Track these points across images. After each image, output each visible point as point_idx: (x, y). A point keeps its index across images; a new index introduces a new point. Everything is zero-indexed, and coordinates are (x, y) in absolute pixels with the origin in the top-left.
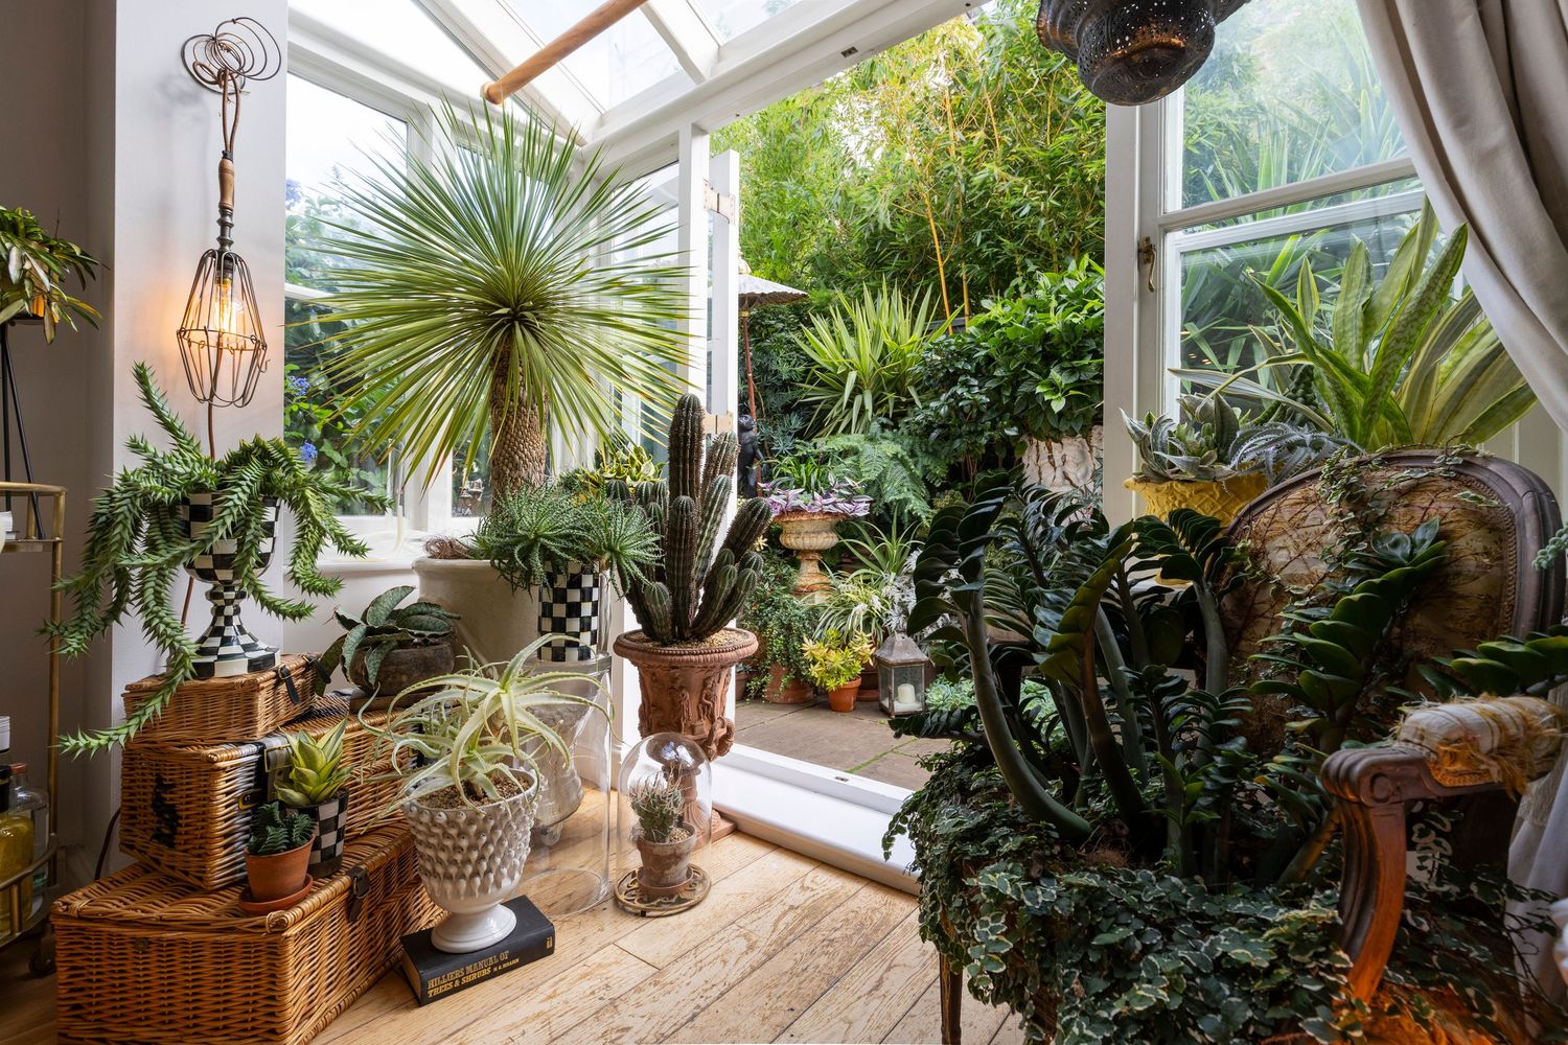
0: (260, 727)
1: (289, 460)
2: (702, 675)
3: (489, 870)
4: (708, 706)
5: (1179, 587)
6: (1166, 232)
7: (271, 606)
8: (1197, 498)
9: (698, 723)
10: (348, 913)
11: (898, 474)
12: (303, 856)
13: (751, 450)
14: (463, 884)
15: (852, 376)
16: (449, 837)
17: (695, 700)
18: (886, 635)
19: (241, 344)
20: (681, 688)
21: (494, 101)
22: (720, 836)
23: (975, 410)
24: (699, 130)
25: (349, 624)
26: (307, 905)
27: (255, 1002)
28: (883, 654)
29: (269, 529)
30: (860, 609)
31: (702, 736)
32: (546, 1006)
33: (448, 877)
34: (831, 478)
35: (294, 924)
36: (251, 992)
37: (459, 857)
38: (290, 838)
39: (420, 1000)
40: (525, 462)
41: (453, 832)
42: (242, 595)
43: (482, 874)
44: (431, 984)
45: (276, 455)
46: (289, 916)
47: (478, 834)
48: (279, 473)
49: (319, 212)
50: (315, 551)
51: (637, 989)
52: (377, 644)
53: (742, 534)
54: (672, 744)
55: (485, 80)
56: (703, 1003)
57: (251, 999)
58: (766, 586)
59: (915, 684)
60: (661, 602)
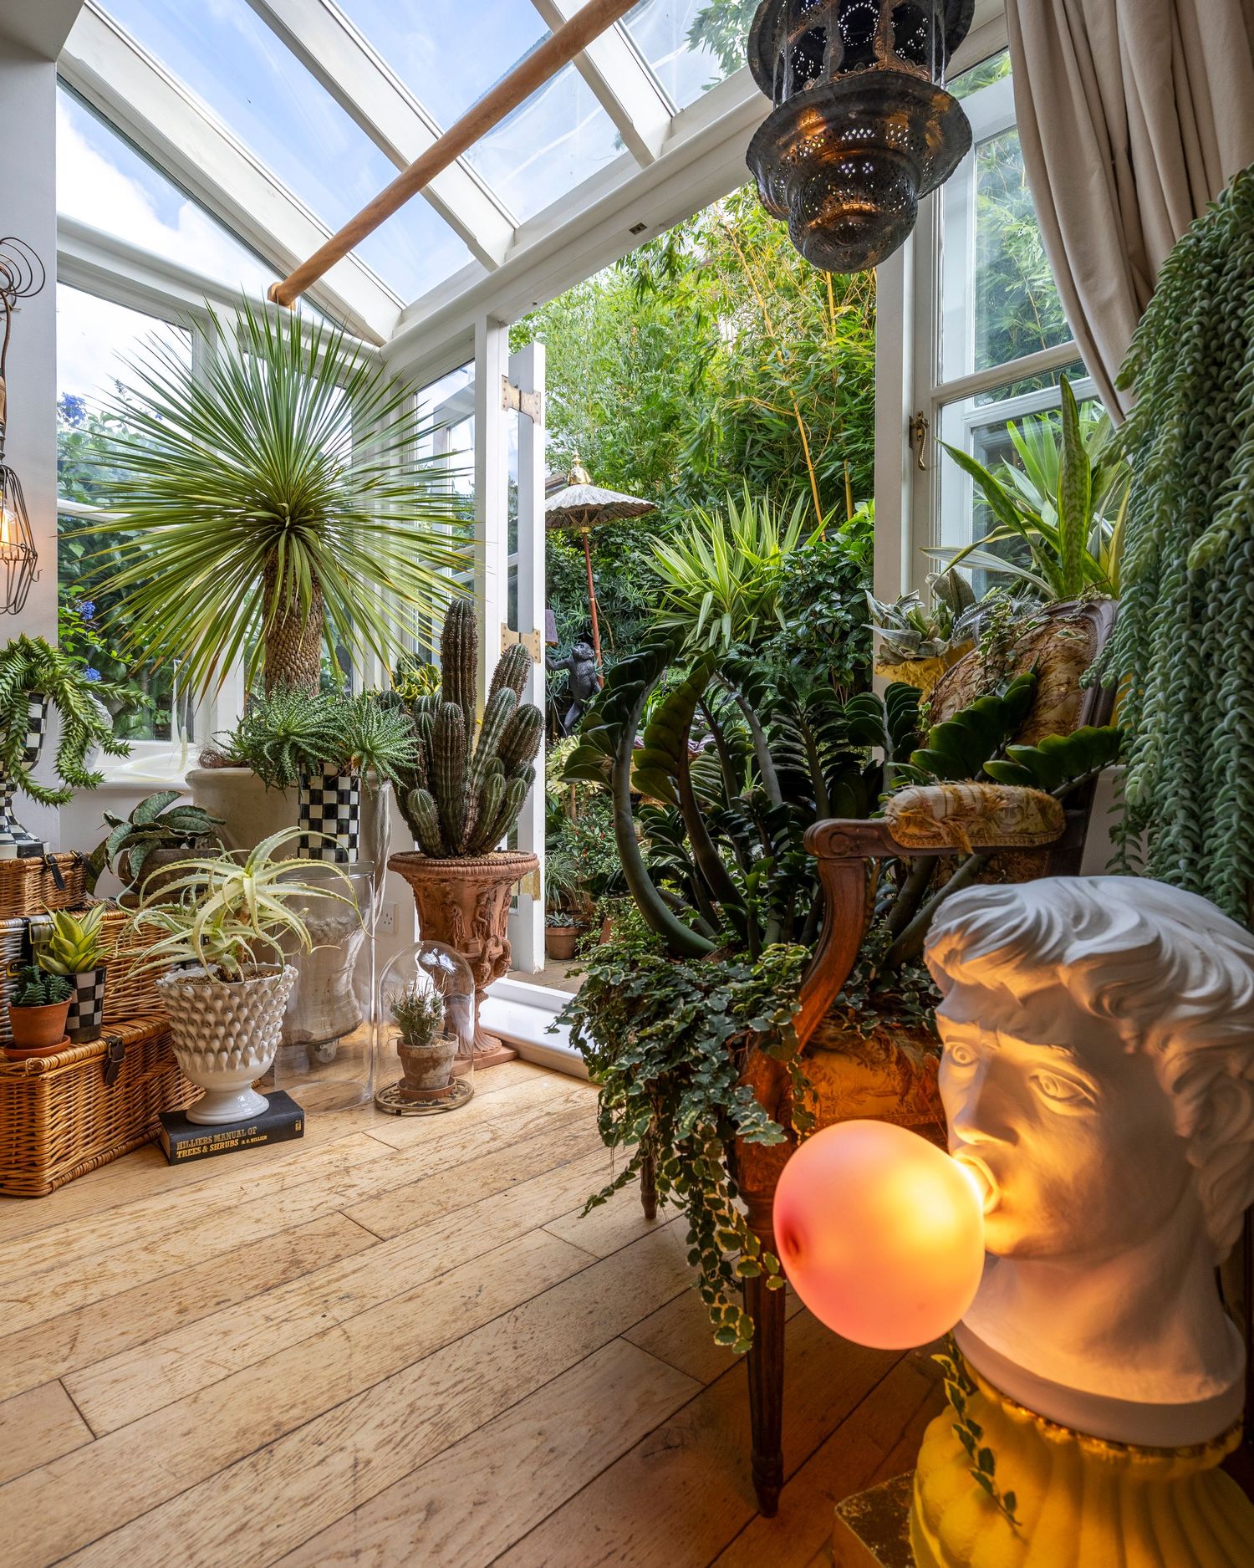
0: (28, 906)
1: (50, 656)
2: (474, 890)
3: (236, 1048)
4: (483, 923)
6: (941, 406)
7: (38, 795)
8: (926, 675)
9: (472, 941)
10: (105, 1074)
12: (60, 1010)
13: (588, 683)
14: (211, 1058)
15: (708, 597)
16: (197, 1010)
17: (468, 918)
19: (15, 554)
20: (453, 903)
21: (283, 303)
22: (498, 1061)
23: (837, 629)
24: (496, 323)
25: (114, 823)
26: (63, 1056)
27: (18, 1138)
29: (35, 726)
31: (477, 954)
32: (284, 1170)
33: (198, 1050)
35: (50, 1070)
36: (15, 1129)
37: (206, 1032)
38: (48, 995)
39: (171, 1160)
40: (297, 674)
41: (200, 1006)
42: (13, 788)
43: (230, 1050)
44: (180, 1145)
45: (38, 651)
46: (46, 1061)
47: (225, 1010)
48: (41, 670)
49: (103, 428)
50: (81, 751)
51: (374, 1162)
52: (141, 841)
53: (511, 742)
54: (435, 951)
55: (271, 280)
56: (430, 1172)
57: (14, 1136)
58: (597, 830)
60: (425, 810)
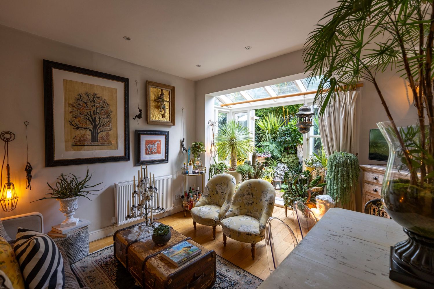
5: (306, 178)
6: (310, 137)
8: (310, 169)
11: (276, 150)
15: (267, 131)
18: (274, 177)
21: (222, 106)
23: (289, 141)
24: (251, 110)
28: (274, 180)
30: (271, 173)
34: (265, 151)
59: (279, 185)
